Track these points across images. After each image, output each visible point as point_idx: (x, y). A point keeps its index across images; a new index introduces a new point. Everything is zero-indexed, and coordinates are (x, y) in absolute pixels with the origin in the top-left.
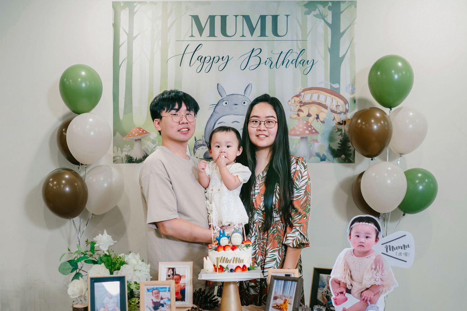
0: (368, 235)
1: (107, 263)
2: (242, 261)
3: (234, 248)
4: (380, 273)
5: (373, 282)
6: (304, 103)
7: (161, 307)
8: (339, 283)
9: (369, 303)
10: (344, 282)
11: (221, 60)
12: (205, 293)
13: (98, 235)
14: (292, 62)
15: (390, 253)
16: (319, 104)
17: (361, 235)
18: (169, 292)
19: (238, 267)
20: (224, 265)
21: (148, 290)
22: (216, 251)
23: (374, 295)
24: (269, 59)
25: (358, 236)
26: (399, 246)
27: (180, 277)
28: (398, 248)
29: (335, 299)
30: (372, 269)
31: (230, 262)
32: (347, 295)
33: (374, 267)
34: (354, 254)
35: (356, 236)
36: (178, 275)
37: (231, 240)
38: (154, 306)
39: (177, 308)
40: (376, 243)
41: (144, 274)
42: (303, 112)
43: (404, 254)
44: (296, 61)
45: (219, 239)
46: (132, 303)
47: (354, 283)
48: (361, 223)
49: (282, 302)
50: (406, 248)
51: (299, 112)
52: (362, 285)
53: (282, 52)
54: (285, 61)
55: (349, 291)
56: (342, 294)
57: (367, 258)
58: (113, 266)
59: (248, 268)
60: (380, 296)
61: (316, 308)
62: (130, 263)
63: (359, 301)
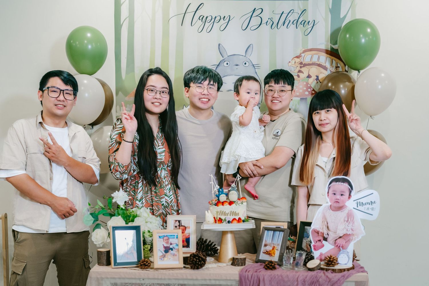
0: (343, 193)
1: (123, 216)
2: (237, 214)
3: (231, 203)
4: (351, 224)
5: (345, 232)
6: (304, 64)
7: (170, 250)
8: (318, 233)
9: (341, 248)
10: (322, 232)
11: (222, 20)
12: (207, 242)
13: (115, 192)
14: (293, 22)
15: (360, 208)
16: (319, 65)
17: (337, 193)
18: (177, 239)
19: (234, 219)
20: (223, 217)
21: (159, 237)
22: (216, 206)
23: (346, 242)
24: (270, 19)
25: (335, 194)
26: (367, 203)
27: (186, 228)
28: (366, 204)
29: (314, 246)
30: (345, 221)
31: (227, 215)
32: (324, 242)
33: (346, 219)
34: (331, 208)
35: (333, 194)
36: (184, 226)
37: (228, 197)
38: (165, 250)
39: (184, 253)
40: (349, 200)
41: (155, 226)
42: (303, 73)
43: (371, 209)
44: (297, 21)
45: (218, 196)
46: (145, 249)
47: (330, 233)
48: (337, 183)
49: (271, 249)
50: (373, 203)
51: (299, 73)
52: (336, 234)
53: (283, 12)
54: (286, 21)
55: (325, 239)
56: (320, 242)
57: (341, 212)
58: (128, 218)
59: (243, 220)
60: (350, 243)
61: (298, 253)
62: (142, 216)
63: (333, 247)
